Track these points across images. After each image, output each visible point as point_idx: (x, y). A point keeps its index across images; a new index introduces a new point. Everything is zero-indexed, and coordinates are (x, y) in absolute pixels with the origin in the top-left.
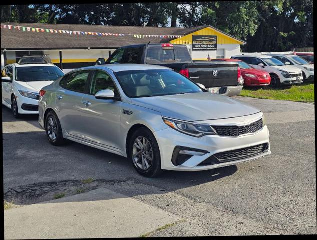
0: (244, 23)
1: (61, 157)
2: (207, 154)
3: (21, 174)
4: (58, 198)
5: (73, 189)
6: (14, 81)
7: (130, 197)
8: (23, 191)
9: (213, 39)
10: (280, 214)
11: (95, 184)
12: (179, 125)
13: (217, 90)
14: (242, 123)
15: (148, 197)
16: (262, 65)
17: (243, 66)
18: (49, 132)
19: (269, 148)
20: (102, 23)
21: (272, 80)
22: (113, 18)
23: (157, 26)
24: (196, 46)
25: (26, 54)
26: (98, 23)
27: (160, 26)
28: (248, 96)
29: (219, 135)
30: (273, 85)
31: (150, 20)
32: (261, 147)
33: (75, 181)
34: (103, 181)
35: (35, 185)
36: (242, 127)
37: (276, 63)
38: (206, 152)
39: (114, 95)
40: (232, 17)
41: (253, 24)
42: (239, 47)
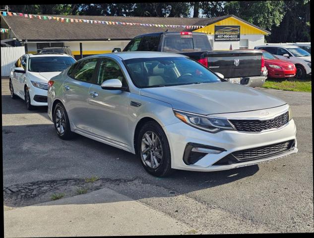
0: (268, 13)
1: (67, 151)
2: (224, 152)
3: (21, 171)
4: (56, 199)
5: (74, 188)
6: (27, 71)
7: (135, 199)
8: (20, 190)
9: (236, 29)
10: (309, 225)
11: (98, 184)
12: (192, 119)
13: (238, 80)
14: (265, 117)
15: (155, 200)
16: (287, 55)
17: (267, 56)
18: (57, 125)
19: (296, 145)
20: (125, 15)
21: (297, 72)
22: (135, 9)
23: (179, 17)
24: (218, 36)
25: (48, 45)
26: (120, 14)
27: (182, 17)
28: (272, 88)
29: (238, 130)
30: (299, 76)
31: (171, 11)
32: (287, 144)
33: (79, 179)
34: (108, 180)
35: (33, 184)
36: (265, 121)
37: (302, 53)
38: (222, 150)
39: (121, 85)
40: (256, 7)
41: (277, 13)
42: (263, 37)
